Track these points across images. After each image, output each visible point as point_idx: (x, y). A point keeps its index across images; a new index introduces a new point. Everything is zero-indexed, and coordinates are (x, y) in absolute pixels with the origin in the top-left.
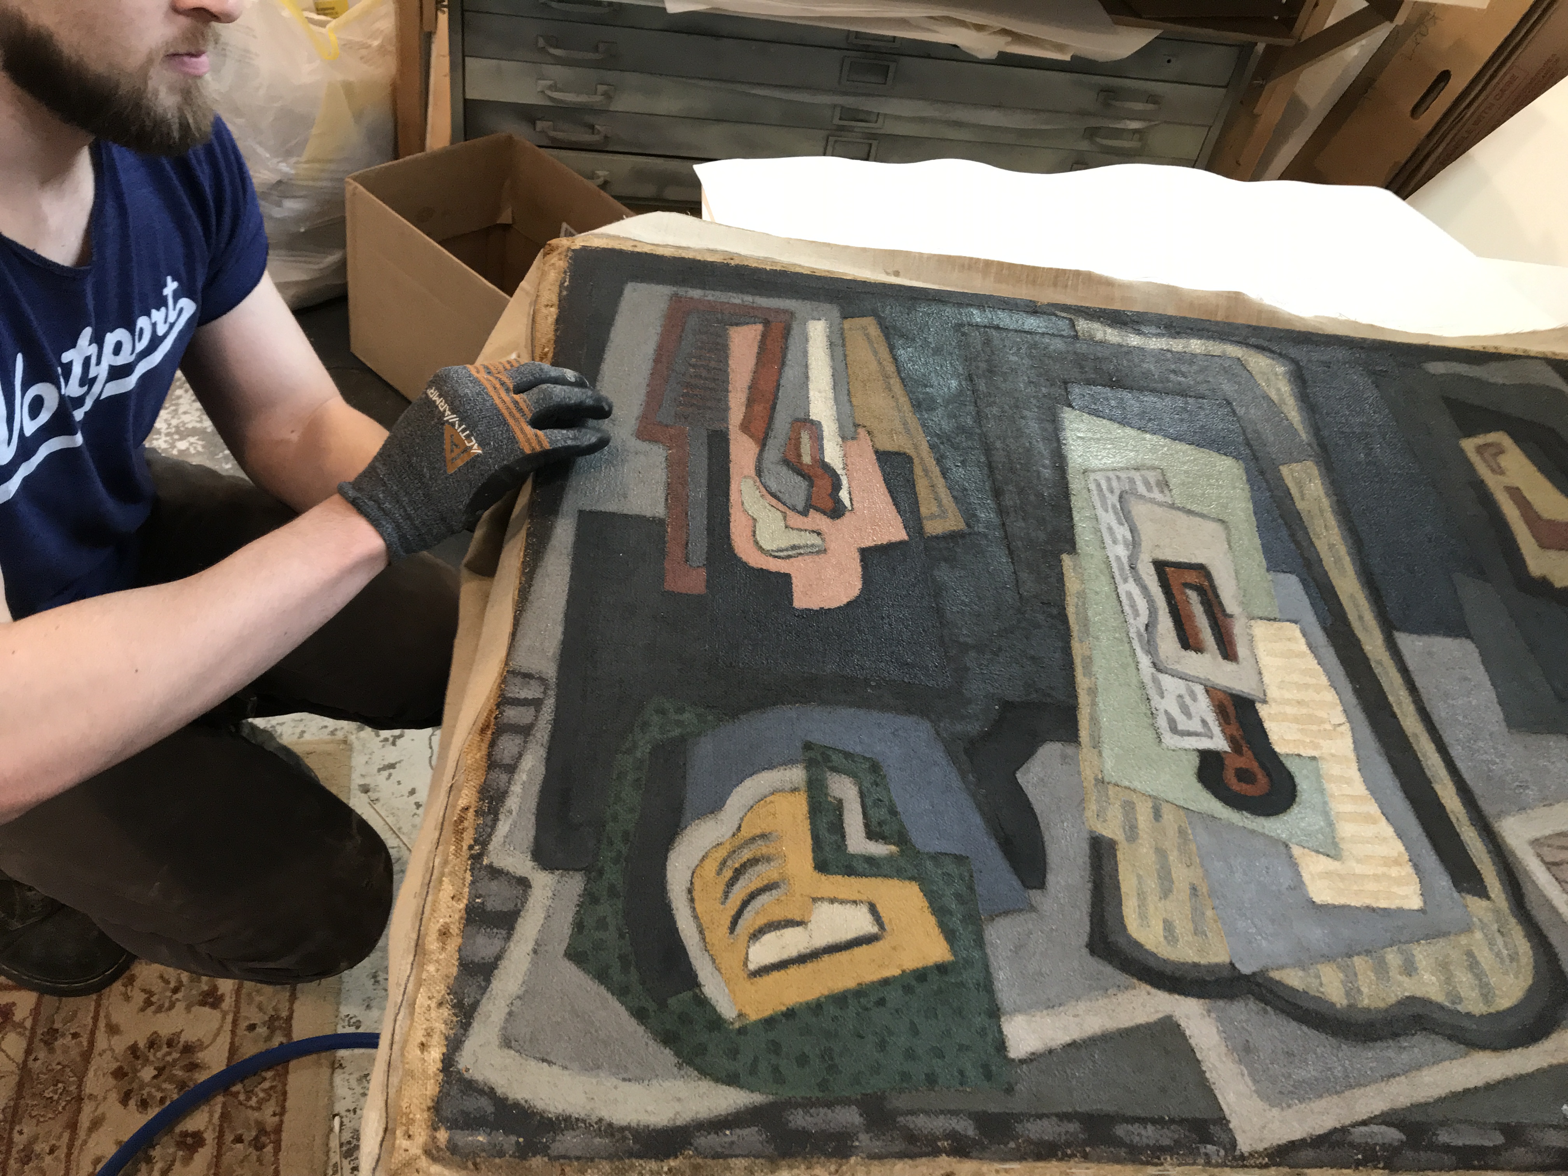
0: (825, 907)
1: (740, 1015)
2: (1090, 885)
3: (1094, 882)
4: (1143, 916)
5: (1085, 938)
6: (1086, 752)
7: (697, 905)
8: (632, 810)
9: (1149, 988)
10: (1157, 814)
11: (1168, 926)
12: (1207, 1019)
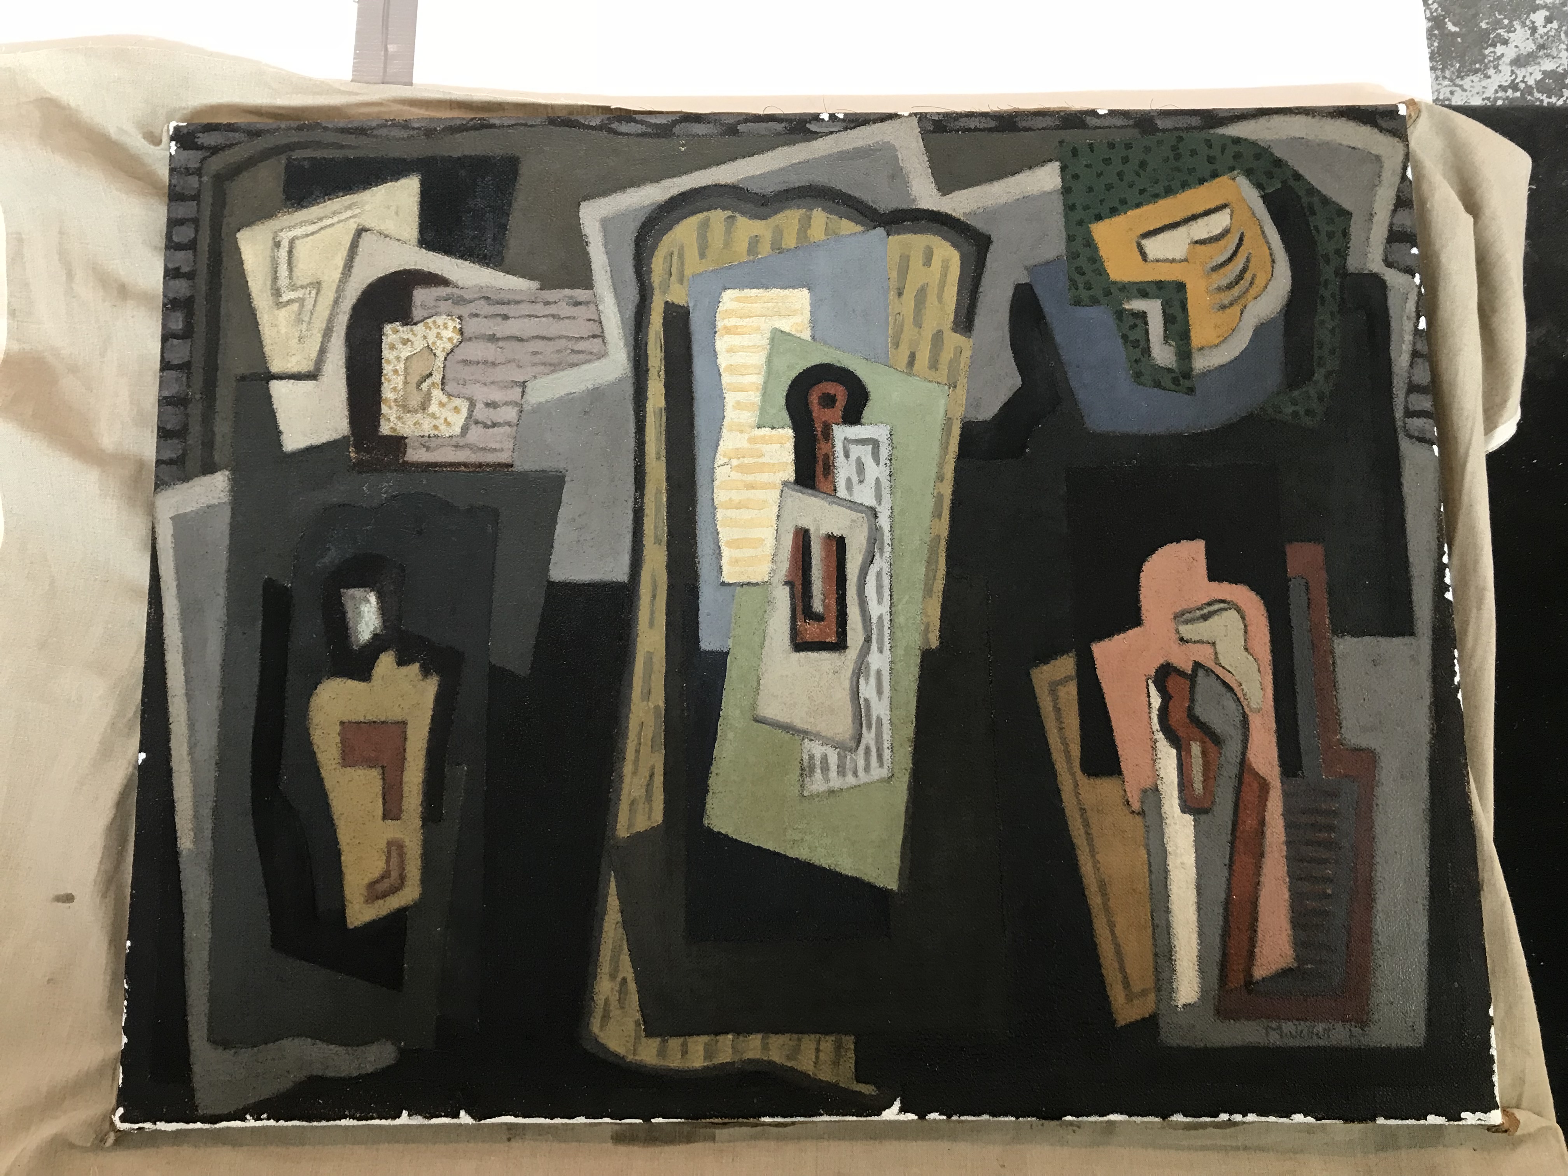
0: (1178, 256)
1: (1234, 179)
2: (981, 290)
3: (976, 292)
4: (945, 269)
5: (992, 248)
6: (959, 413)
7: (1268, 252)
8: (1322, 322)
9: (954, 214)
10: (912, 357)
11: (928, 262)
12: (917, 195)
